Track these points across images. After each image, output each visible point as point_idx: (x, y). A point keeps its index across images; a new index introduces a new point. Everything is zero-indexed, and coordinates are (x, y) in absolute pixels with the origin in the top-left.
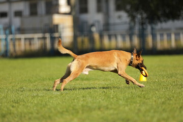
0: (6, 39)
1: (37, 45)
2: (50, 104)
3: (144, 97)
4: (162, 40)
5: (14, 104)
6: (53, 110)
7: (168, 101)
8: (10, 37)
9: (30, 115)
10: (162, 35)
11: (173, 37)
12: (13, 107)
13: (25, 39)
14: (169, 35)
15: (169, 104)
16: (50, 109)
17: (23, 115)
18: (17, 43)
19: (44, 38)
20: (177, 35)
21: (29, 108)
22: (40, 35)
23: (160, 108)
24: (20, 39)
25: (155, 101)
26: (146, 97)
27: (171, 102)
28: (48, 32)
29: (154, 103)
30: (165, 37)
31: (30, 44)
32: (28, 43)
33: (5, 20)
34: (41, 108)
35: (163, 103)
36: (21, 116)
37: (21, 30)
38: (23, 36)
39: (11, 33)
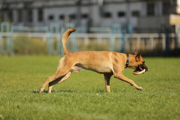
0: (123, 39)
1: (152, 45)
2: (168, 105)
5: (133, 103)
6: (170, 110)
8: (127, 36)
9: (148, 115)
12: (131, 105)
13: (142, 39)
16: (167, 110)
17: (141, 114)
19: (160, 38)
21: (147, 107)
22: (156, 35)
24: (136, 39)
31: (146, 44)
33: (123, 20)
34: (159, 109)
36: (139, 115)
37: (137, 30)
38: (139, 36)
39: (128, 32)
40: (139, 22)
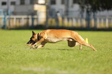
0: (4, 18)
1: (23, 23)
2: (27, 56)
3: (86, 54)
4: (100, 22)
5: (5, 55)
6: (28, 59)
7: (101, 57)
8: (7, 17)
9: (14, 62)
10: (100, 19)
11: (107, 21)
12: (3, 56)
13: (17, 19)
14: (105, 20)
15: (101, 58)
16: (26, 58)
17: (9, 62)
18: (11, 21)
19: (28, 19)
20: (110, 19)
21: (13, 57)
22: (26, 17)
23: (95, 60)
24: (13, 18)
25: (93, 57)
26: (87, 54)
27: (103, 57)
28: (30, 15)
29: (92, 57)
30: (102, 21)
31: (19, 22)
32: (18, 21)
33: (5, 7)
34: (21, 58)
35: (97, 58)
37: (14, 13)
38: (15, 17)
39: (8, 14)
40: (15, 9)
